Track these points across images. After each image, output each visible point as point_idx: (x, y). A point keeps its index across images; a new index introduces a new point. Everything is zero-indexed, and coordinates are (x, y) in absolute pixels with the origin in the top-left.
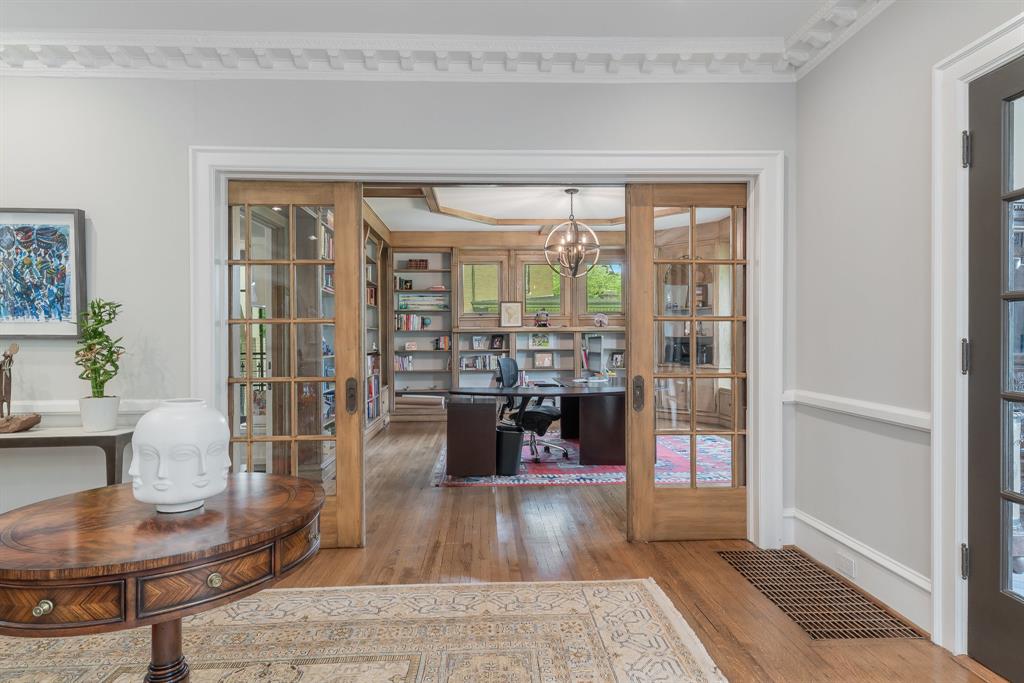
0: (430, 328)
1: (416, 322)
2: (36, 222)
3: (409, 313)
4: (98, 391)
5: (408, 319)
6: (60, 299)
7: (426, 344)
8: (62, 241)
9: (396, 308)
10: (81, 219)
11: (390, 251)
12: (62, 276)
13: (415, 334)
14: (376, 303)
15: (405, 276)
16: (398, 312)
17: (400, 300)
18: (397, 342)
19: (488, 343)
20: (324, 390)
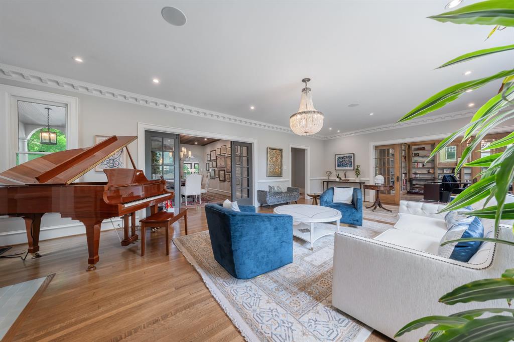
0: (426, 166)
1: (420, 165)
2: (348, 155)
3: (418, 163)
4: (357, 176)
5: (417, 165)
6: (351, 165)
7: (425, 171)
8: (351, 157)
9: (413, 161)
10: (354, 154)
11: (411, 146)
12: (351, 162)
13: (420, 168)
14: (406, 160)
15: (416, 152)
16: (414, 163)
17: (415, 159)
18: (414, 171)
19: (451, 171)
20: (391, 180)
